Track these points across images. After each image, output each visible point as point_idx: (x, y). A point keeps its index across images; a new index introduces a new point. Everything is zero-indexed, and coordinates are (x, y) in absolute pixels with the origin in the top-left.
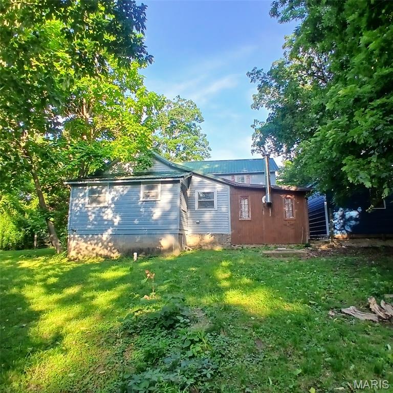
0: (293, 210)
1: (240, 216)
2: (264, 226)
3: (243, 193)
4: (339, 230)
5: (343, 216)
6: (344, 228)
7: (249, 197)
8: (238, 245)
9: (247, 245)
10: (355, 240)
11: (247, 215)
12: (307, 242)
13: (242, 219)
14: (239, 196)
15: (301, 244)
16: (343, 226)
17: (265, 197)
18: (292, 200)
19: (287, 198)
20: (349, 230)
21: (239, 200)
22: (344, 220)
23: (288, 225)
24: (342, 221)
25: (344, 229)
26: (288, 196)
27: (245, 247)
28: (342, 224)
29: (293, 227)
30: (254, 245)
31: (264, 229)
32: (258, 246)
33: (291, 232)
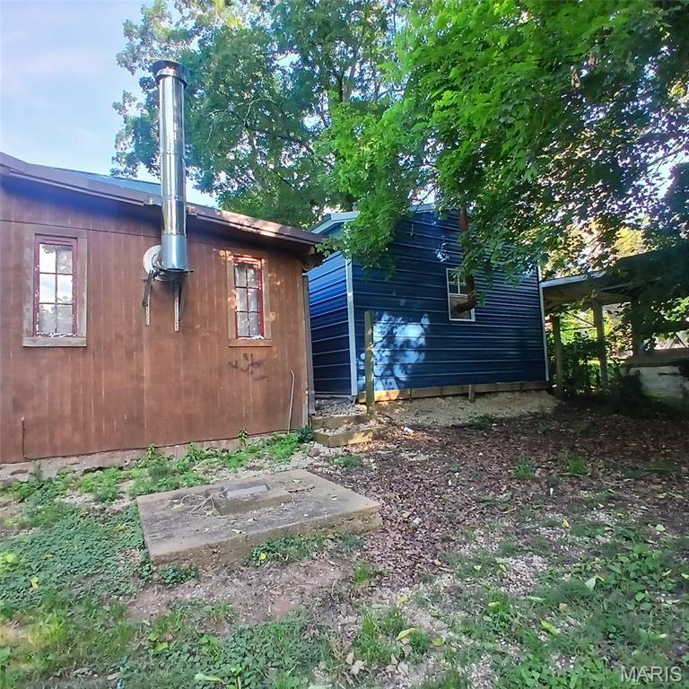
0: (260, 312)
1: (26, 326)
2: (146, 374)
3: (50, 220)
4: (382, 377)
5: (390, 338)
6: (392, 370)
7: (83, 245)
8: (14, 467)
9: (60, 462)
10: (415, 402)
11: (70, 321)
12: (305, 423)
13: (40, 342)
14: (29, 232)
15: (285, 431)
16: (389, 367)
17: (155, 250)
18: (258, 273)
19: (242, 266)
20: (402, 377)
21: (28, 254)
22: (392, 347)
23: (243, 364)
24: (387, 353)
25: (392, 375)
26: (248, 259)
27: (50, 469)
28: (386, 361)
29: (258, 372)
30: (97, 457)
31: (146, 385)
32: (117, 459)
33: (254, 391)
